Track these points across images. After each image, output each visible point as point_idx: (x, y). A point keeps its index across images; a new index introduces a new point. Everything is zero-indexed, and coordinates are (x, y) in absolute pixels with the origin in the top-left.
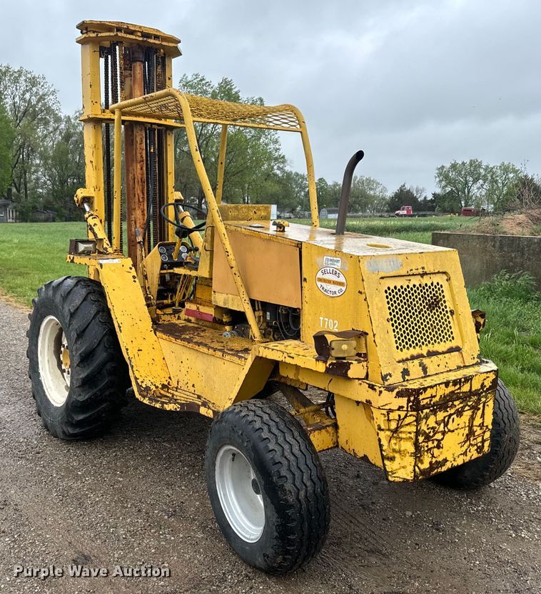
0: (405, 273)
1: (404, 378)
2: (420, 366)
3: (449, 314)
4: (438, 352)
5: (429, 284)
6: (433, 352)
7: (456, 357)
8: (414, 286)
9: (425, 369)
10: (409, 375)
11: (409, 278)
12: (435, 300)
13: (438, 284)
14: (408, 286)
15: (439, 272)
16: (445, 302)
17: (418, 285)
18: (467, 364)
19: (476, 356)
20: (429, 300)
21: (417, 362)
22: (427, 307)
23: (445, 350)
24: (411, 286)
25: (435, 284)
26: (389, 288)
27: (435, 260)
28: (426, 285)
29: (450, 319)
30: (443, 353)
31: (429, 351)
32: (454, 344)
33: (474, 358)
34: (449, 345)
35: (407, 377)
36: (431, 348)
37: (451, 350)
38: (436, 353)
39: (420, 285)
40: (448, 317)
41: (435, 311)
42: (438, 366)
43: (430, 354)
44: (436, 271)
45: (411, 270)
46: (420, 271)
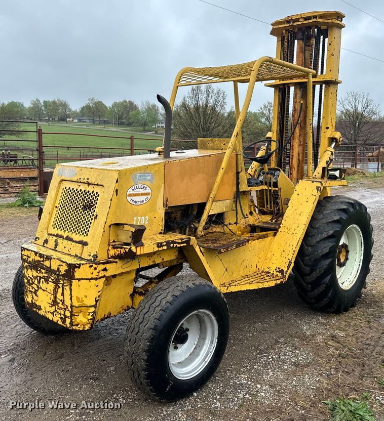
0: (75, 180)
1: (44, 244)
2: (55, 242)
3: (93, 217)
4: (72, 239)
5: (91, 192)
6: (70, 238)
7: (78, 248)
8: (81, 190)
9: (56, 245)
10: (47, 244)
11: (79, 184)
12: (90, 204)
13: (97, 193)
14: (77, 190)
15: (98, 185)
16: (95, 207)
17: (83, 191)
18: (83, 257)
19: (92, 255)
20: (86, 203)
21: (55, 238)
22: (82, 207)
23: (78, 240)
24: (79, 190)
25: (95, 193)
26: (66, 188)
27: (99, 175)
28: (89, 192)
29: (92, 221)
30: (75, 242)
31: (67, 236)
32: (85, 239)
33: (90, 255)
34: (82, 238)
35: (45, 245)
36: (70, 235)
37: (81, 242)
38: (71, 240)
39: (85, 191)
40: (92, 219)
41: (86, 212)
42: (65, 247)
43: (68, 239)
44: (96, 183)
45: (80, 179)
46: (85, 181)
